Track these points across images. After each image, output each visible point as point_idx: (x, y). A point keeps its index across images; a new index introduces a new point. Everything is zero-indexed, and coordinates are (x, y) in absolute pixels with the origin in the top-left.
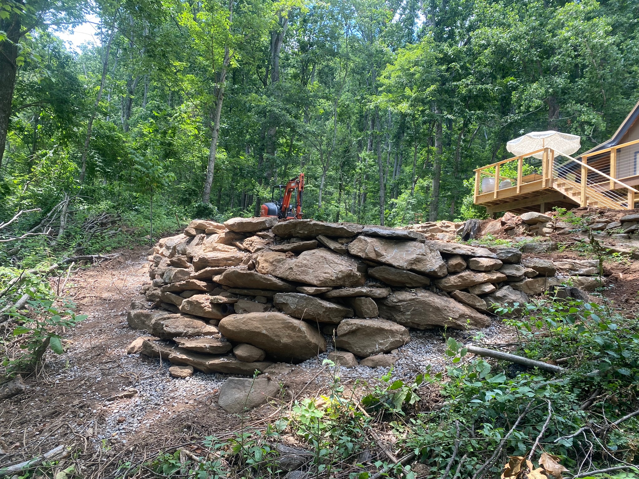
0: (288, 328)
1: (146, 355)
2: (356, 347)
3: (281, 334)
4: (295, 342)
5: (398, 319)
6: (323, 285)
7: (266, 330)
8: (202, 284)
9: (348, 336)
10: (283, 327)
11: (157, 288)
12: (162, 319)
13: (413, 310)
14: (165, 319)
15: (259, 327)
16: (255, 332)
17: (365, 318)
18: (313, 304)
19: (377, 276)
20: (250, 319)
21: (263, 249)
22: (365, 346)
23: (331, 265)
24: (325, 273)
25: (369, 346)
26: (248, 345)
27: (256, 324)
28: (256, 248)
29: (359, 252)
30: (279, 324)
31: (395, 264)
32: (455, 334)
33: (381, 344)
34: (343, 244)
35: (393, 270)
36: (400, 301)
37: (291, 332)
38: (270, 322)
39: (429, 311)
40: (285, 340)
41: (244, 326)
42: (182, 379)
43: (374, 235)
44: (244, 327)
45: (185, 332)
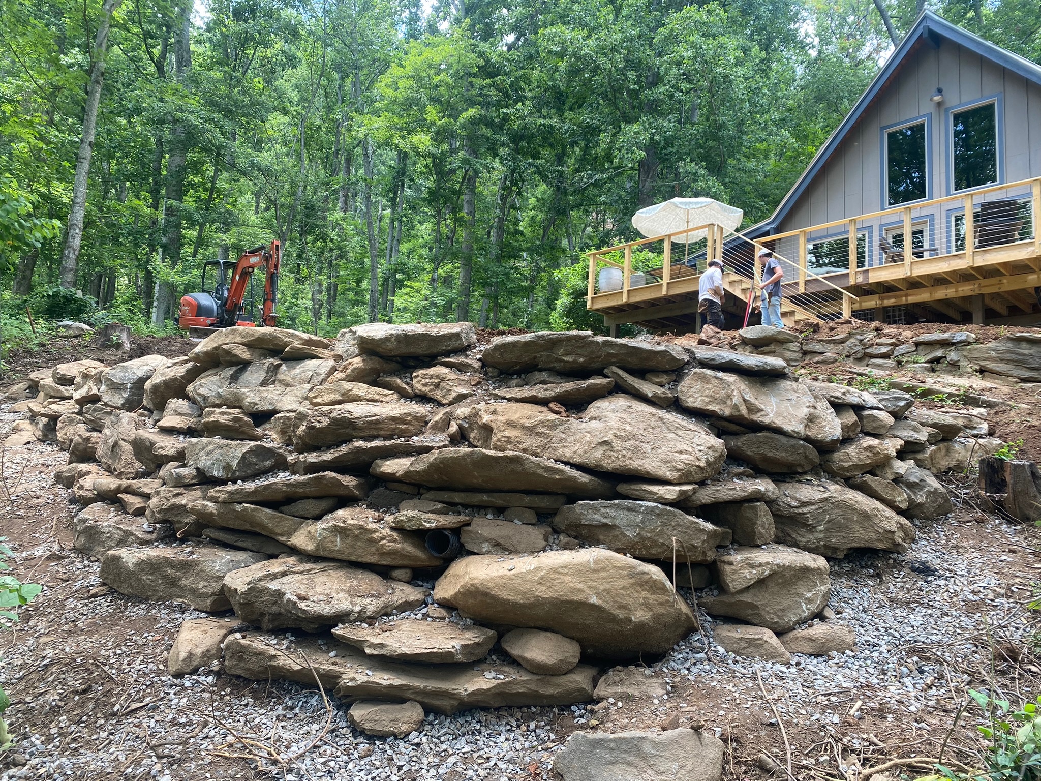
0: (641, 585)
1: (238, 677)
2: (769, 613)
3: (630, 601)
4: (657, 618)
5: (802, 540)
6: (684, 479)
7: (597, 594)
8: (349, 481)
9: (752, 591)
10: (632, 585)
11: (181, 490)
12: (266, 576)
13: (828, 522)
14: (274, 577)
15: (580, 590)
16: (571, 602)
17: (759, 546)
18: (678, 525)
19: (749, 453)
20: (554, 570)
21: (471, 395)
22: (783, 610)
23: (680, 433)
24: (681, 452)
25: (790, 607)
26: (549, 634)
27: (572, 582)
28: (454, 395)
29: (708, 403)
30: (622, 577)
31: (788, 428)
32: (891, 561)
33: (809, 601)
34: (662, 386)
35: (783, 440)
36: (804, 504)
37: (649, 596)
38: (604, 574)
39: (851, 520)
40: (640, 615)
41: (543, 588)
42: (396, 738)
43: (730, 367)
44: (543, 592)
45: (357, 609)
